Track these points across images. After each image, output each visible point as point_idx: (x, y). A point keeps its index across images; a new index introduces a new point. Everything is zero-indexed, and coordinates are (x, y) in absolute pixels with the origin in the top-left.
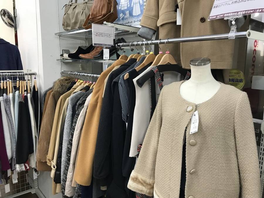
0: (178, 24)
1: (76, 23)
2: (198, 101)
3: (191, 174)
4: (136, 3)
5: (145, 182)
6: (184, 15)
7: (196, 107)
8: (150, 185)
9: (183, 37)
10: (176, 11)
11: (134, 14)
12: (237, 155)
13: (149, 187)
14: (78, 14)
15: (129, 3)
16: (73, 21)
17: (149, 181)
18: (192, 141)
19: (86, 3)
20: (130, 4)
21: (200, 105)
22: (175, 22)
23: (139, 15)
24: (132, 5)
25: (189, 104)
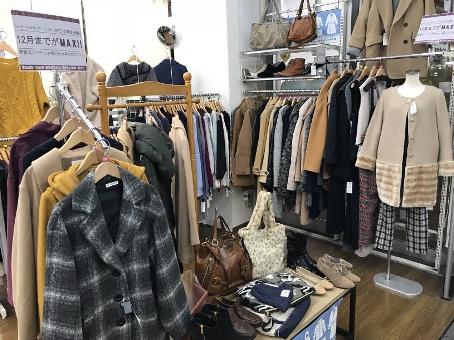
0: (384, 45)
1: (270, 42)
2: (414, 96)
3: (411, 139)
4: (331, 23)
5: (369, 160)
6: (391, 40)
7: (413, 100)
8: (373, 162)
9: (389, 56)
10: (383, 35)
11: (329, 32)
12: (437, 127)
13: (372, 163)
14: (272, 34)
15: (322, 23)
16: (267, 40)
17: (373, 158)
18: (412, 119)
19: (281, 23)
20: (324, 23)
21: (415, 98)
22: (382, 43)
23: (334, 34)
24: (326, 24)
25: (407, 99)
